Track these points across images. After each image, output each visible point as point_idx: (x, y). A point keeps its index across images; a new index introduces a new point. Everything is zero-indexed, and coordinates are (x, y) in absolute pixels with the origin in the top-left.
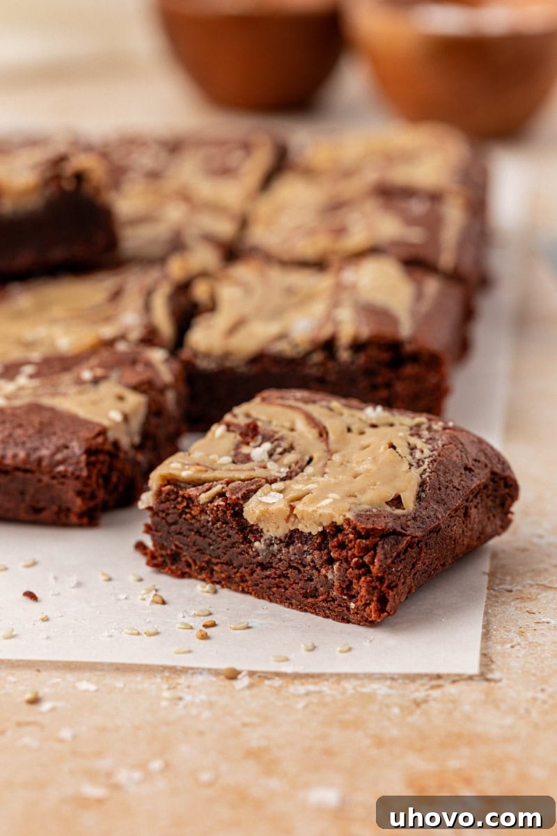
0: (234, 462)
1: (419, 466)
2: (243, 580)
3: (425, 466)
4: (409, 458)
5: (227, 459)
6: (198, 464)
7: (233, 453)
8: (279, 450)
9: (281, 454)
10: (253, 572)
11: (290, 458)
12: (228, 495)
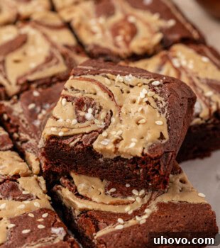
0: (79, 122)
1: (164, 112)
2: (93, 172)
3: (166, 112)
4: (158, 108)
5: (75, 121)
6: (63, 127)
7: (76, 117)
8: (97, 111)
9: (98, 113)
10: (98, 170)
11: (103, 115)
12: (84, 143)
